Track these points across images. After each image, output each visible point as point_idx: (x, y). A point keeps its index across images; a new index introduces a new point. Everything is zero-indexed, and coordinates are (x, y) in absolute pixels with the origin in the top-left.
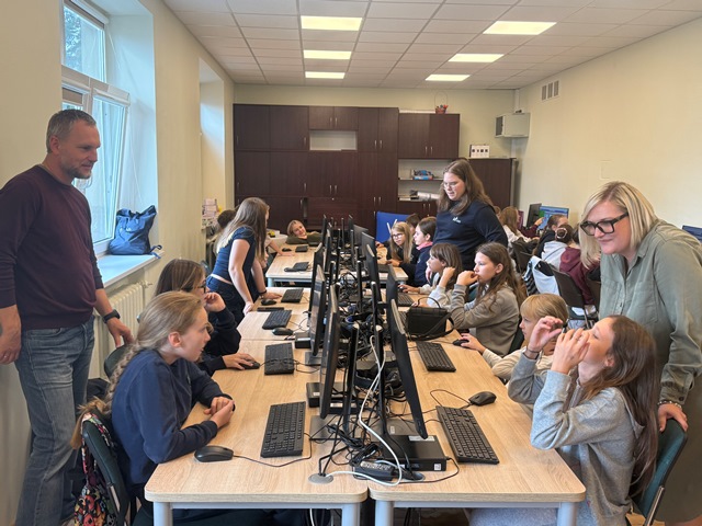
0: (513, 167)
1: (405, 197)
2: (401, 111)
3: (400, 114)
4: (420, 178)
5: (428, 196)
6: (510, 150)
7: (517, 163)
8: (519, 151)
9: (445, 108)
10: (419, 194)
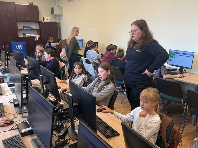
0: (58, 25)
1: (21, 36)
2: (16, 4)
3: (16, 5)
4: (26, 28)
5: (30, 35)
6: (56, 19)
7: (59, 24)
8: (59, 20)
9: (33, 3)
10: (26, 34)
